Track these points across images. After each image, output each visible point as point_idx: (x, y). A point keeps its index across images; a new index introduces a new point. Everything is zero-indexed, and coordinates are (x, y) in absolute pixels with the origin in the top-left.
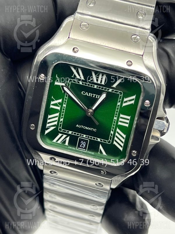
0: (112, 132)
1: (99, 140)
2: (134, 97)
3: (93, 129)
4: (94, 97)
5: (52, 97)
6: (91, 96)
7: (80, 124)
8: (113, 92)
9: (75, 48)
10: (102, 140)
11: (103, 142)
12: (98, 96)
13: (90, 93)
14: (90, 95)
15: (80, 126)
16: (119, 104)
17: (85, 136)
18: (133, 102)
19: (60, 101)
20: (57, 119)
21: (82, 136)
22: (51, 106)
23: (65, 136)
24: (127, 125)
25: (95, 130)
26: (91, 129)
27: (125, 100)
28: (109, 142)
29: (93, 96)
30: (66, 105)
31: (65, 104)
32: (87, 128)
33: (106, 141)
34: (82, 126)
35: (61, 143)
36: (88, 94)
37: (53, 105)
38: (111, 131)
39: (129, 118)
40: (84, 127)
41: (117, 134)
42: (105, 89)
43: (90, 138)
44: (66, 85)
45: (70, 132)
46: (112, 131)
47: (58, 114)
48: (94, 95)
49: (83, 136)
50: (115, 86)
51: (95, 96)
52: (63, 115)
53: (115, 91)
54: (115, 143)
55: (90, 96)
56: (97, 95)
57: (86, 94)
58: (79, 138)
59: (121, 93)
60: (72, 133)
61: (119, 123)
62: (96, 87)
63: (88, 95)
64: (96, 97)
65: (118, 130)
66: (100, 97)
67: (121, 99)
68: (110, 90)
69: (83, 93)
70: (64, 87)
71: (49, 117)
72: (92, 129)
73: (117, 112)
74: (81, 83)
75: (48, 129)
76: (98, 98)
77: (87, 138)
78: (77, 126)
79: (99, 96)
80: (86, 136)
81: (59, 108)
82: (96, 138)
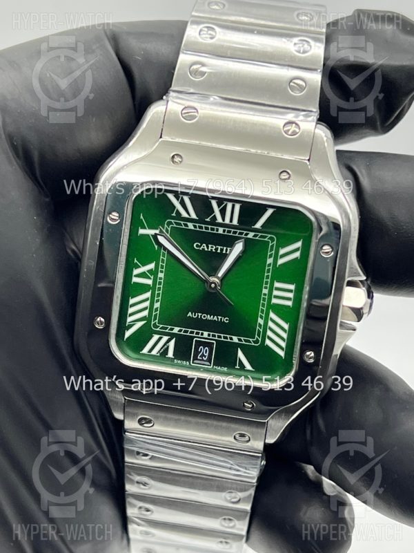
0: (261, 321)
1: (235, 339)
2: (299, 244)
3: (221, 319)
4: (219, 251)
5: (136, 261)
6: (214, 251)
7: (194, 311)
8: (257, 238)
9: (176, 157)
10: (242, 338)
11: (244, 343)
12: (227, 250)
13: (210, 246)
14: (212, 248)
15: (195, 315)
16: (270, 261)
17: (206, 334)
18: (297, 254)
19: (152, 266)
20: (147, 304)
21: (200, 336)
22: (135, 280)
23: (165, 338)
24: (289, 303)
25: (226, 320)
26: (218, 319)
27: (282, 251)
28: (257, 342)
29: (216, 249)
30: (163, 274)
31: (162, 272)
32: (209, 317)
33: (251, 340)
34: (200, 314)
35: (158, 355)
36: (208, 247)
37: (137, 276)
38: (259, 319)
39: (292, 287)
40: (204, 317)
41: (271, 324)
42: (241, 233)
43: (216, 338)
44: (161, 231)
45: (176, 330)
46: (261, 317)
47: (148, 295)
48: (219, 247)
49: (202, 334)
50: (258, 225)
51: (222, 250)
52: (158, 294)
53: (261, 237)
54: (268, 342)
55: (212, 250)
56: (225, 248)
57: (202, 247)
58: (195, 339)
59: (272, 239)
60: (180, 331)
61: (274, 301)
62: (221, 231)
63: (206, 249)
64: (224, 252)
65: (272, 315)
66: (231, 251)
67: (273, 252)
68: (251, 235)
69: (197, 246)
70: (159, 237)
71: (132, 301)
72: (220, 317)
73: (268, 277)
74: (191, 226)
75: (130, 326)
76: (228, 252)
77: (211, 337)
78: (190, 314)
79: (229, 249)
80: (209, 335)
81: (149, 282)
82: (228, 336)
